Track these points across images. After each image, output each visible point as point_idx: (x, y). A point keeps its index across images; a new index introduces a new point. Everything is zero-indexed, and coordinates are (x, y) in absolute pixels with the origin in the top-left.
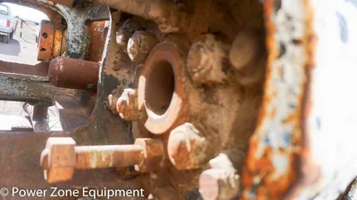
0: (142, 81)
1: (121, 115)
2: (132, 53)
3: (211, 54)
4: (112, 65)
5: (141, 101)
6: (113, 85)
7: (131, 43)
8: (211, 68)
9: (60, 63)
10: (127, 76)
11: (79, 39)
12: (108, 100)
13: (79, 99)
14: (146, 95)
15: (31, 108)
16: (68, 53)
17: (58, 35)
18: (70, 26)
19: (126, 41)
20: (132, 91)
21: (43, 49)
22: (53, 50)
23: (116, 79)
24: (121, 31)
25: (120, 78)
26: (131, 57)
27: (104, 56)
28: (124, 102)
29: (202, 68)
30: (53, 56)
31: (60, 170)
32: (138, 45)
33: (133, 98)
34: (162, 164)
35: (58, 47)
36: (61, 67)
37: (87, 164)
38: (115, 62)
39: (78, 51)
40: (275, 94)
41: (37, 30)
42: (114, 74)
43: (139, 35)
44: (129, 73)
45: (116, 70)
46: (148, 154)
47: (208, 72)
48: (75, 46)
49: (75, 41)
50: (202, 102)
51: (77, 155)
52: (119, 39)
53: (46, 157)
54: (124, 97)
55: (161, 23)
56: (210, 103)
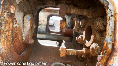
0: (84, 32)
1: (79, 42)
2: (81, 25)
3: (99, 22)
4: (77, 29)
5: (84, 38)
6: (77, 35)
7: (81, 22)
8: (100, 26)
9: (64, 30)
10: (81, 32)
11: (69, 23)
12: (76, 39)
13: (69, 40)
14: (85, 36)
15: (58, 43)
16: (67, 28)
17: (64, 23)
18: (67, 20)
19: (80, 22)
20: (82, 36)
21: (60, 27)
22: (63, 27)
23: (78, 33)
24: (79, 19)
25: (79, 32)
26: (81, 26)
27: (75, 27)
28: (80, 39)
29: (97, 26)
30: (63, 28)
31: (63, 54)
32: (83, 23)
33: (82, 37)
34: (90, 56)
35: (64, 26)
36: (65, 31)
37: (69, 53)
38: (78, 28)
39: (69, 27)
40: (108, 29)
41: (59, 22)
42: (78, 31)
43: (83, 20)
44: (82, 31)
45: (78, 30)
46: (86, 52)
47: (99, 27)
48: (68, 25)
49: (68, 24)
50: (100, 37)
51: (67, 51)
52: (78, 22)
53: (60, 50)
54: (80, 37)
55: (88, 16)
56: (102, 37)
